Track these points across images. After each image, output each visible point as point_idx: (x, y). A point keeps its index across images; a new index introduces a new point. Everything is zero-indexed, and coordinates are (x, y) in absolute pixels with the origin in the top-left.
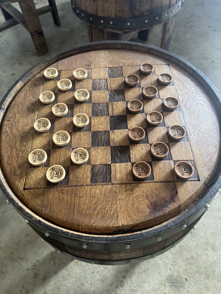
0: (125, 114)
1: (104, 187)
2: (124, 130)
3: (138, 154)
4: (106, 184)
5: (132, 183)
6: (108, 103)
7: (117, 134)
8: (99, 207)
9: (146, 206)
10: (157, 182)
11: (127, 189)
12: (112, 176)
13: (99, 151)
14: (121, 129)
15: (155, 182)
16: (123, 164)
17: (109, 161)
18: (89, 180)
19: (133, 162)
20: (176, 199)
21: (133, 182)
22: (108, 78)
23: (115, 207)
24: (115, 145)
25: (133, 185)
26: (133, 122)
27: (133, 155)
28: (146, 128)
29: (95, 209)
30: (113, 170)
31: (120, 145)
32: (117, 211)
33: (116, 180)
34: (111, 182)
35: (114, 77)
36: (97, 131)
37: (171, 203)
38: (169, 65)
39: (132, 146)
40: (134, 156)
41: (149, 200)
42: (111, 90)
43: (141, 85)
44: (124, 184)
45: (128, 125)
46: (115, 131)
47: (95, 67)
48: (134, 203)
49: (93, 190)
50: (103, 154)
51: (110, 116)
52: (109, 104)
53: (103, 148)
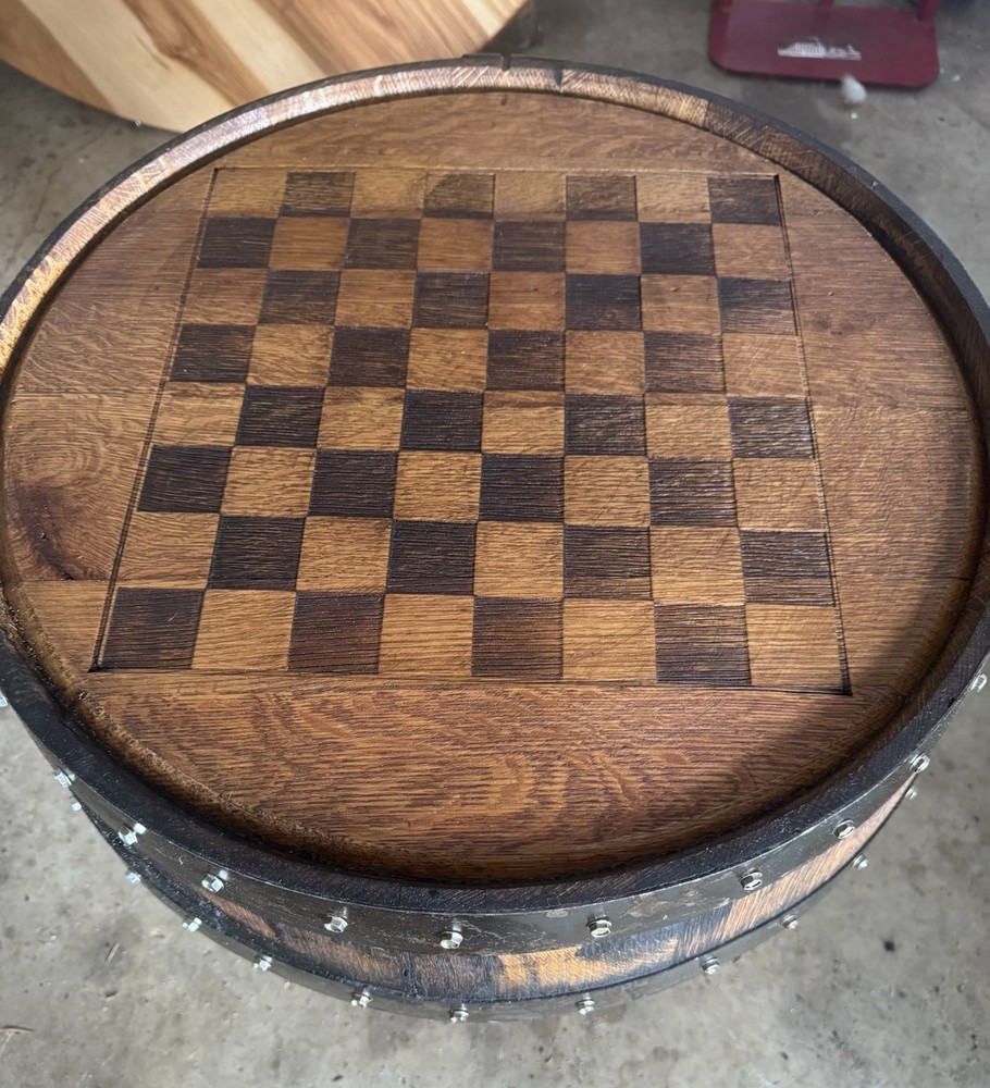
0: (483, 448)
1: (159, 361)
2: (398, 437)
3: (266, 473)
4: (166, 368)
5: (147, 443)
6: (564, 390)
7: (385, 411)
8: (94, 346)
9: (52, 473)
10: (128, 518)
11: (132, 424)
12: (197, 384)
13: (312, 352)
14: (403, 428)
15: (130, 512)
16: (233, 421)
17: (258, 380)
18: (198, 319)
19: (233, 454)
20: (45, 571)
21: (152, 444)
22: (729, 395)
23: (78, 388)
24: (326, 401)
25: (141, 445)
26: (432, 473)
27: (263, 456)
28: (391, 517)
29: (91, 335)
30: (218, 389)
31: (323, 418)
32: (67, 391)
33: (173, 395)
34: (171, 381)
35: (736, 420)
36: (409, 346)
37: (37, 552)
38: (845, 690)
39: (311, 457)
40: (261, 459)
41: (68, 485)
42: (643, 404)
43: (666, 529)
44: (153, 420)
45: (420, 453)
46: (400, 407)
47: (808, 350)
48: (76, 440)
49: (157, 331)
50: (296, 363)
51: (483, 394)
52: (555, 394)
53: (327, 364)
